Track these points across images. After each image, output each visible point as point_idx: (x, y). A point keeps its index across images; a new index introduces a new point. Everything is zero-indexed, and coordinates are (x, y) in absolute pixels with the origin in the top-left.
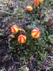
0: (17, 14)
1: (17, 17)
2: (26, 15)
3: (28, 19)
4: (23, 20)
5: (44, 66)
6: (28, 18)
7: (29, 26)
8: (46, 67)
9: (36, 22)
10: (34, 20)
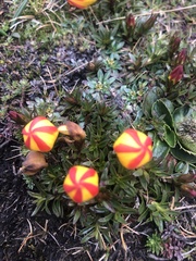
0: (28, 26)
1: (33, 43)
2: (69, 26)
3: (81, 48)
4: (61, 53)
5: (171, 247)
6: (82, 38)
7: (90, 83)
8: (177, 248)
9: (118, 57)
10: (108, 46)
